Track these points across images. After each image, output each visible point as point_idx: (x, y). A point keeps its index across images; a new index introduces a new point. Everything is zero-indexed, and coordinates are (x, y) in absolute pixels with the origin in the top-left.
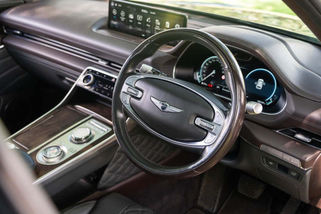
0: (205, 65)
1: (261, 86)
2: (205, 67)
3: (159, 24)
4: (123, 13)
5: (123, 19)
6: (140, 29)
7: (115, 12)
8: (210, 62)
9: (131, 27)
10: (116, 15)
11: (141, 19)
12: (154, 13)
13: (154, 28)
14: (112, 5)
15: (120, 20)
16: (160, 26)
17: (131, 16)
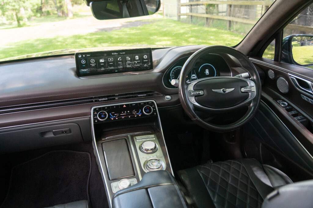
0: (172, 74)
1: (208, 73)
2: (173, 75)
3: (129, 59)
4: (93, 61)
5: (93, 65)
6: (112, 68)
7: (83, 62)
8: (175, 71)
9: (103, 69)
10: (86, 64)
11: (112, 60)
12: (124, 53)
13: (125, 63)
14: (79, 57)
15: (91, 66)
16: (131, 61)
17: (102, 61)
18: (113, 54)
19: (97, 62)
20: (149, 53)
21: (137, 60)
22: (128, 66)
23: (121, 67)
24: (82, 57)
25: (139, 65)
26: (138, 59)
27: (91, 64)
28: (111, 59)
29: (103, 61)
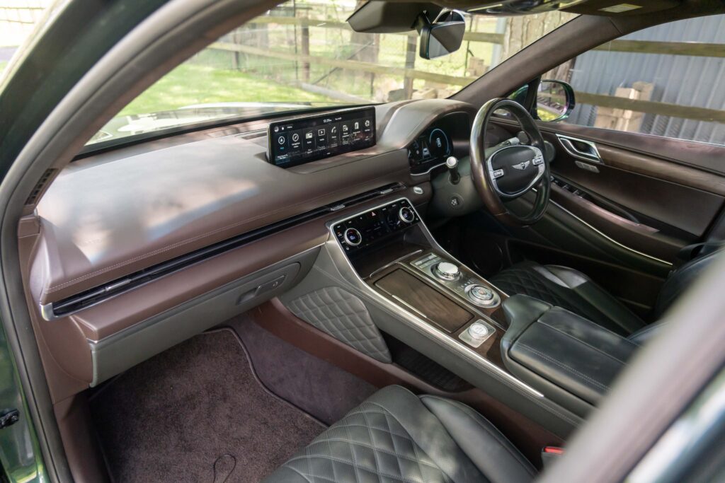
3: (347, 129)
4: (295, 137)
5: (296, 145)
6: (323, 148)
7: (281, 140)
9: (310, 152)
10: (285, 145)
12: (340, 118)
13: (341, 137)
14: (276, 131)
15: (292, 149)
16: (349, 132)
17: (309, 136)
18: (325, 121)
19: (302, 138)
20: (371, 117)
21: (357, 130)
22: (345, 143)
23: (335, 145)
24: (280, 130)
25: (358, 139)
26: (358, 128)
27: (293, 144)
28: (322, 132)
29: (311, 137)
